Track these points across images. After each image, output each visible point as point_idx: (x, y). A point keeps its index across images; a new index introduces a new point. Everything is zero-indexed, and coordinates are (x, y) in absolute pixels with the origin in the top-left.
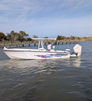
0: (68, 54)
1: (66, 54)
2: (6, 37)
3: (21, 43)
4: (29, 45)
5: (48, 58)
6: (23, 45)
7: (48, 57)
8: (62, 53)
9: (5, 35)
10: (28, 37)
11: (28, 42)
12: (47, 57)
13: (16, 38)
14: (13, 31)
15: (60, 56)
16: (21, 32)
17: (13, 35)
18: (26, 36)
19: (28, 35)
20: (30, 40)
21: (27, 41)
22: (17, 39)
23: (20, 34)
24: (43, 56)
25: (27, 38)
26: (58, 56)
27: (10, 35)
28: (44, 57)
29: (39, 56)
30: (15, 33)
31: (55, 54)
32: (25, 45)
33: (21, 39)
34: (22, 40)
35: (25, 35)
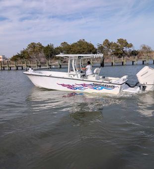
0: (115, 85)
1: (111, 85)
2: (96, 50)
3: (119, 59)
4: (133, 62)
5: (78, 90)
6: (123, 63)
7: (78, 88)
8: (103, 84)
9: (95, 47)
10: (132, 49)
11: (131, 58)
12: (76, 89)
13: (111, 51)
14: (107, 41)
15: (100, 88)
16: (121, 41)
17: (106, 47)
18: (129, 47)
19: (131, 46)
20: (134, 53)
21: (129, 56)
22: (113, 53)
23: (118, 44)
24: (69, 87)
25: (130, 50)
26: (95, 89)
27: (102, 46)
28: (71, 88)
29: (63, 85)
30: (111, 44)
31: (91, 85)
32: (125, 63)
33: (119, 53)
34: (121, 54)
35: (127, 45)
